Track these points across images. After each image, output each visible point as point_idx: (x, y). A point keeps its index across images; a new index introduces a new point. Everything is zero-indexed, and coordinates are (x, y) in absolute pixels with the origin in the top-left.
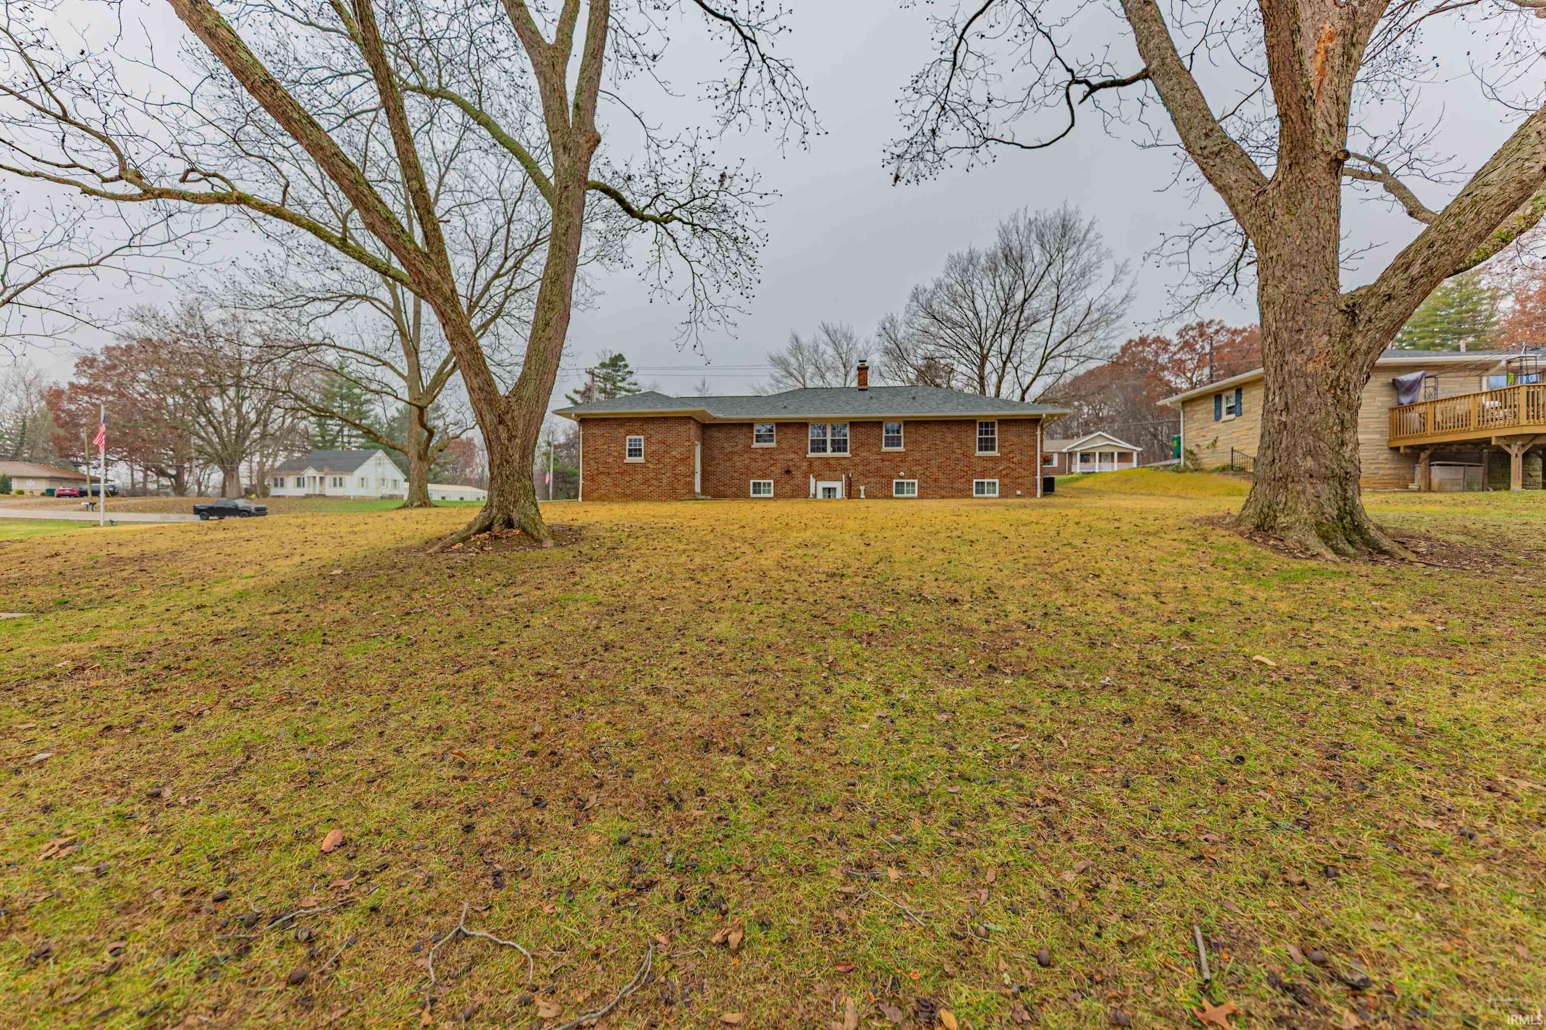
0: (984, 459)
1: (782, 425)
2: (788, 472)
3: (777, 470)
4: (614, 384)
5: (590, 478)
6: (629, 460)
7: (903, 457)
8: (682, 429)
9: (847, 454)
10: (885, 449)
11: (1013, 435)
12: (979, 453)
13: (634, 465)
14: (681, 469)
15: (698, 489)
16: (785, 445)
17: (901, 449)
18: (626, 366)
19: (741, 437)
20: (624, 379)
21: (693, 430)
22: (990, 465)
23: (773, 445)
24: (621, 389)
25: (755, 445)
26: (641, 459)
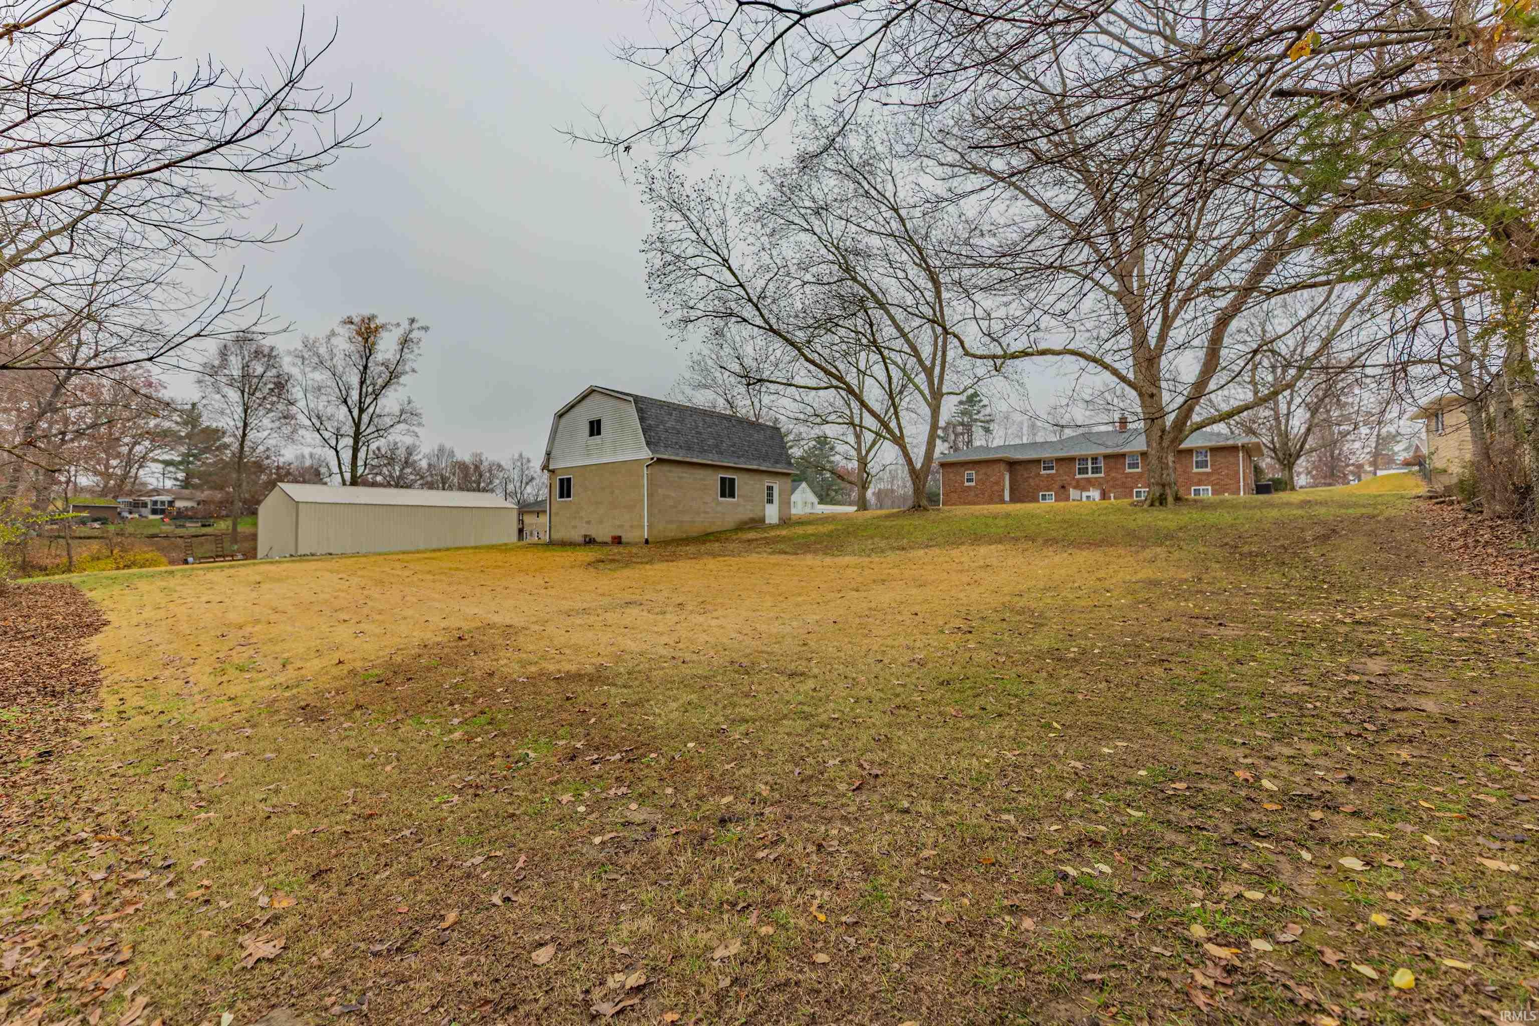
0: (1199, 474)
1: (1060, 460)
2: (1063, 487)
3: (1056, 486)
4: (971, 416)
5: (946, 494)
6: (966, 484)
7: (1140, 475)
8: (996, 467)
9: (1102, 475)
10: (1128, 471)
11: (1221, 459)
12: (1195, 470)
13: (969, 487)
14: (996, 488)
15: (1007, 498)
16: (1061, 472)
17: (1139, 470)
18: (980, 401)
19: (1034, 469)
20: (979, 412)
21: (1003, 467)
22: (1204, 478)
23: (1054, 471)
24: (976, 420)
25: (1043, 472)
26: (973, 484)
